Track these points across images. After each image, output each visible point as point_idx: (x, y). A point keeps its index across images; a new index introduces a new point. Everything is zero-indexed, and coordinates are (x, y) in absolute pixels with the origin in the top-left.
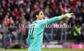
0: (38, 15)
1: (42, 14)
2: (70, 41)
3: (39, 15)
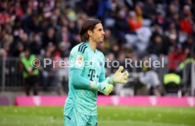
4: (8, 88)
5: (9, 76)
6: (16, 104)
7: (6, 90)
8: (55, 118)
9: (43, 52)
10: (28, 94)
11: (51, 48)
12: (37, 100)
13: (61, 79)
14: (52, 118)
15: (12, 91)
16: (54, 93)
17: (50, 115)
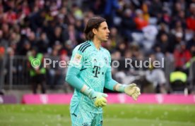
4: (15, 86)
5: (17, 74)
6: (23, 102)
7: (13, 89)
8: (62, 116)
9: (50, 50)
10: (35, 92)
11: (58, 46)
12: (44, 98)
14: (59, 116)
15: (19, 89)
17: (57, 113)
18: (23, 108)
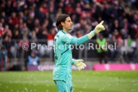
0: (64, 23)
1: (69, 21)
2: (93, 59)
3: (66, 22)
6: (94, 69)
8: (119, 78)
9: (110, 36)
11: (116, 33)
12: (107, 66)
13: (122, 53)
14: (117, 78)
16: (118, 62)
17: (116, 76)
18: (94, 73)
